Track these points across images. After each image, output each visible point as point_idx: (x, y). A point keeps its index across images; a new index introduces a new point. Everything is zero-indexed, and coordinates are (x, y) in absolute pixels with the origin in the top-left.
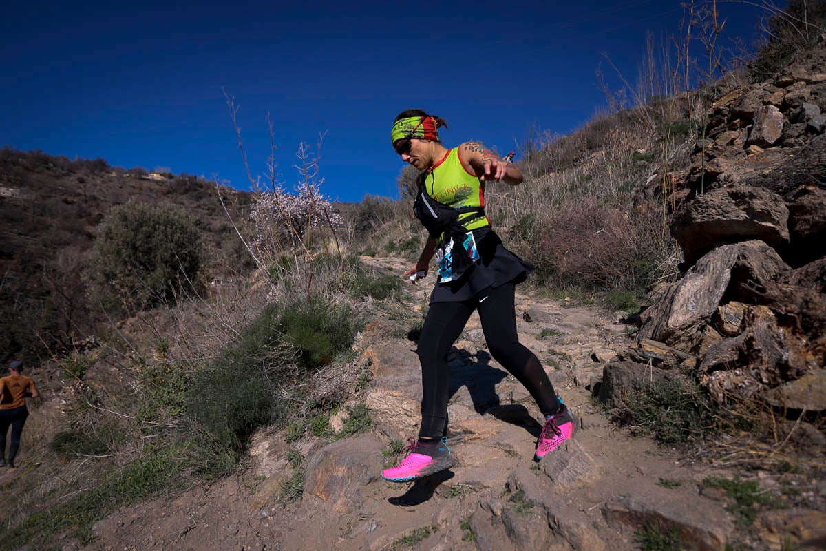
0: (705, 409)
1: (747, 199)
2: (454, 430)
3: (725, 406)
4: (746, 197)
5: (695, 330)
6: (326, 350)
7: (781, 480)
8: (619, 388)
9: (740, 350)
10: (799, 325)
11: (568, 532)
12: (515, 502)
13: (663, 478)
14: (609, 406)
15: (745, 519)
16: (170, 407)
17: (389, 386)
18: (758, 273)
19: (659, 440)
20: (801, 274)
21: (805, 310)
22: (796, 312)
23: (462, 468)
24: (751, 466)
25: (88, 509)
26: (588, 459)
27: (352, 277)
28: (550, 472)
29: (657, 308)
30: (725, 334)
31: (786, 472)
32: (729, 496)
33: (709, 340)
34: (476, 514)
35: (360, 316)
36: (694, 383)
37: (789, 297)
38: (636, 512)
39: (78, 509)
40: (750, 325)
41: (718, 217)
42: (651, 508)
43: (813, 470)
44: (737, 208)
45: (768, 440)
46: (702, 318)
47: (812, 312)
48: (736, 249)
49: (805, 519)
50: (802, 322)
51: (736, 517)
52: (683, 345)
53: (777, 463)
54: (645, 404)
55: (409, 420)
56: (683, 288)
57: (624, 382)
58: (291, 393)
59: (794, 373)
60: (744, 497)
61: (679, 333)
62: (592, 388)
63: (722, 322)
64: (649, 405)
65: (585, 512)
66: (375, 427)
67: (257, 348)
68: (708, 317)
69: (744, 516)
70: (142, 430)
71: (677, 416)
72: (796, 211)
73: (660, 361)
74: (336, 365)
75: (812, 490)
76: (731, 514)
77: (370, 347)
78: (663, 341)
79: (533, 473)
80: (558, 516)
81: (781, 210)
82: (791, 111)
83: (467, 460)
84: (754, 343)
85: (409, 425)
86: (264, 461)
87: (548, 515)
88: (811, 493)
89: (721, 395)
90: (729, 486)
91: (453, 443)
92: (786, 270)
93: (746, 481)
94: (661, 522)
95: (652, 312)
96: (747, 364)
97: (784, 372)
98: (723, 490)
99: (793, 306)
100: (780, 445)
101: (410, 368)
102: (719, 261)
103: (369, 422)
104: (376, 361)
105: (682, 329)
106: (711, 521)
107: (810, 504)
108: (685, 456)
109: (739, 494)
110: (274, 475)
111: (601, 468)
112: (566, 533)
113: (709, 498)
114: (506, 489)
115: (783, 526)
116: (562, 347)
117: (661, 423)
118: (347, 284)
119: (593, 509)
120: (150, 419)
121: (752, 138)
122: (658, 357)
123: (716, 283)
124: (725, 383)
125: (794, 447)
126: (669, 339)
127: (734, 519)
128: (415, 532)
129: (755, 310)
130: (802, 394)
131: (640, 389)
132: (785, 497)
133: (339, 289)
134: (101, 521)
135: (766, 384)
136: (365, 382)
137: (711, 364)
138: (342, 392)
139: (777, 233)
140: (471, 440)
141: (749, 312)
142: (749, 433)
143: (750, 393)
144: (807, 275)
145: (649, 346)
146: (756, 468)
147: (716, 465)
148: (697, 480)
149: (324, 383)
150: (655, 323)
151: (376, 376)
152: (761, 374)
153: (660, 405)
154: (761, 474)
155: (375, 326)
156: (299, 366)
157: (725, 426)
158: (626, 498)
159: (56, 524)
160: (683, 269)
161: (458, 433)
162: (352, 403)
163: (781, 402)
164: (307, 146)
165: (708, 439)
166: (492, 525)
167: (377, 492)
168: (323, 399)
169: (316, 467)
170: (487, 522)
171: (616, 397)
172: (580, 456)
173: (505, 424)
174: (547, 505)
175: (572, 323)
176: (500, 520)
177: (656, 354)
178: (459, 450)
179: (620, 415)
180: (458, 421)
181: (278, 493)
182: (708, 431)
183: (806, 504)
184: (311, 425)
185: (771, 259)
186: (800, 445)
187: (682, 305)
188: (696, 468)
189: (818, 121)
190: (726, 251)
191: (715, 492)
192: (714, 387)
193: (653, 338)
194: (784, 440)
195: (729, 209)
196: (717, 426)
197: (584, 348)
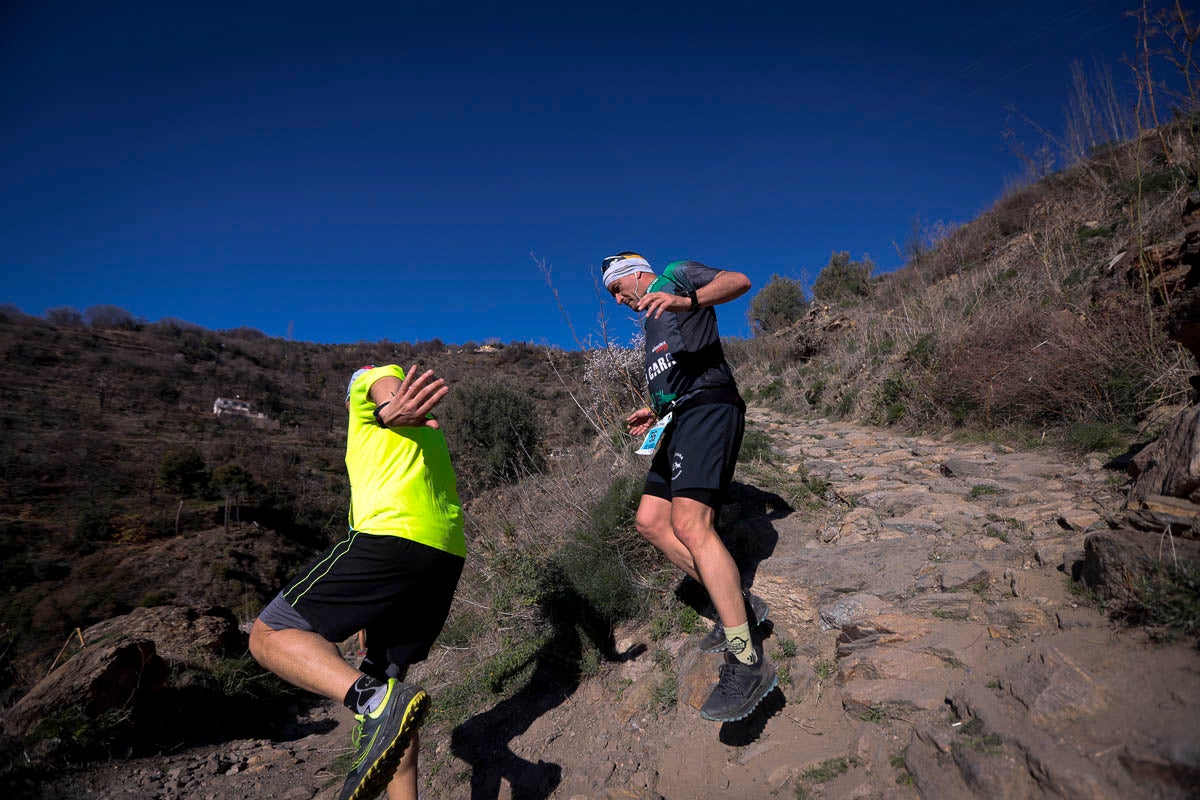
2: (864, 628)
8: (1117, 570)
11: (1065, 786)
12: (969, 734)
14: (1102, 596)
16: (523, 596)
17: (768, 572)
23: (882, 681)
26: (1081, 676)
28: (1021, 693)
29: (1164, 446)
34: (912, 747)
38: (1186, 768)
54: (1168, 594)
55: (801, 614)
57: (1126, 560)
58: (652, 581)
62: (1070, 571)
64: (1177, 597)
65: (1090, 759)
67: (609, 530)
70: (498, 622)
73: (1186, 527)
78: (1184, 497)
79: (992, 693)
80: (1045, 762)
83: (888, 671)
85: (801, 621)
87: (1028, 758)
91: (864, 645)
95: (1154, 454)
101: (793, 547)
110: (641, 680)
111: (1107, 691)
112: (1062, 788)
114: (953, 715)
116: (1007, 510)
119: (1104, 755)
120: (505, 610)
122: (1181, 521)
126: (1195, 493)
128: (825, 763)
131: (1155, 571)
140: (890, 642)
145: (1160, 506)
150: (1165, 470)
158: (1163, 742)
161: (871, 633)
166: (939, 765)
169: (690, 671)
170: (930, 760)
171: (1112, 581)
172: (1068, 673)
173: (937, 620)
174: (1023, 744)
175: (1017, 475)
176: (951, 759)
177: (1177, 518)
178: (875, 656)
179: (1126, 609)
180: (866, 617)
181: (648, 701)
184: (677, 619)
193: (1165, 493)
197: (1044, 510)
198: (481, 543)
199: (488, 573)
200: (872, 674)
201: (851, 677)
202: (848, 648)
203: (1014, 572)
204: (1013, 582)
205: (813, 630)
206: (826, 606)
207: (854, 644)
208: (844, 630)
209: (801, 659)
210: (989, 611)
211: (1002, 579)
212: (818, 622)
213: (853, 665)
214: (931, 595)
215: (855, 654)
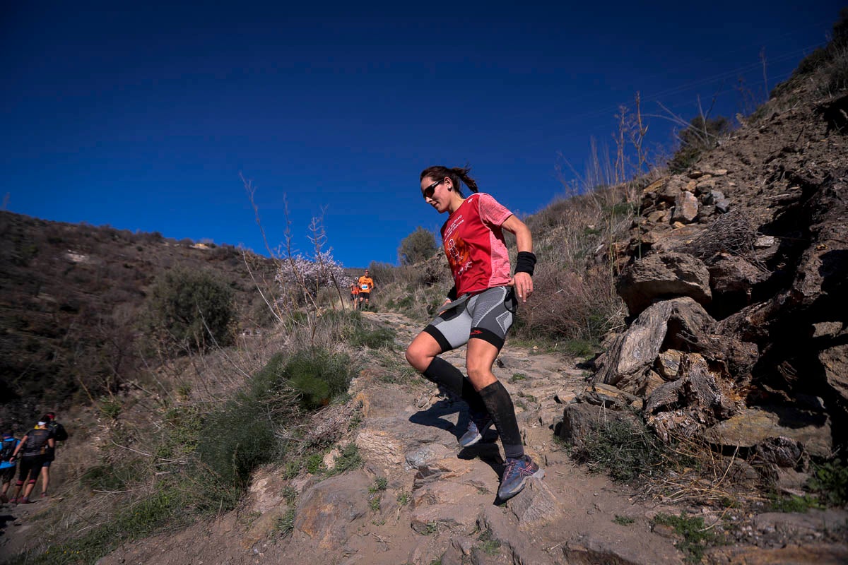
0: (653, 447)
1: (676, 263)
2: (432, 468)
3: (670, 444)
4: (675, 261)
5: (640, 374)
6: (324, 394)
7: (723, 515)
8: (578, 428)
10: (727, 370)
12: (483, 541)
13: (618, 515)
14: (569, 444)
15: (694, 556)
16: (185, 445)
17: (376, 428)
18: (689, 325)
19: (614, 476)
20: (724, 325)
21: (730, 357)
22: (724, 358)
23: (438, 505)
24: (696, 502)
25: (95, 545)
26: (550, 496)
27: (352, 329)
28: (516, 510)
29: (608, 355)
30: (667, 379)
31: (727, 507)
32: (678, 533)
33: (652, 383)
34: (447, 554)
35: (357, 364)
36: (642, 423)
37: (717, 346)
38: (594, 552)
39: (86, 544)
40: (686, 370)
41: (653, 278)
42: (608, 549)
43: (749, 504)
44: (668, 270)
45: (708, 476)
46: (646, 364)
47: (736, 359)
48: (670, 305)
49: (746, 555)
50: (729, 368)
51: (686, 555)
52: (631, 388)
53: (717, 499)
54: (600, 443)
55: (393, 458)
56: (629, 338)
57: (582, 422)
58: (291, 433)
59: (726, 413)
60: (692, 533)
61: (628, 377)
62: (554, 428)
63: (663, 367)
64: (604, 445)
65: (548, 552)
66: (364, 465)
67: (263, 392)
68: (651, 363)
69: (692, 553)
70: (157, 467)
71: (628, 454)
72: (715, 273)
73: (613, 403)
74: (332, 406)
75: (750, 524)
76: (681, 552)
77: (362, 391)
78: (614, 384)
79: (501, 511)
80: (523, 557)
81: (703, 272)
82: (702, 196)
83: (443, 498)
84: (691, 386)
85: (393, 463)
86: (262, 497)
87: (513, 555)
88: (750, 528)
89: (666, 434)
90: (677, 522)
91: (431, 480)
92: (708, 321)
93: (693, 517)
94: (618, 562)
95: (604, 359)
96: (687, 406)
97: (718, 413)
98: (673, 527)
99: (721, 354)
100: (719, 481)
101: (397, 410)
102: (658, 315)
103: (358, 460)
104: (367, 403)
105: (630, 374)
106: (662, 560)
107: (750, 539)
108: (636, 492)
109: (687, 531)
110: (269, 512)
111: (563, 505)
113: (660, 535)
114: (477, 527)
116: (529, 390)
117: (615, 461)
118: (347, 337)
119: (555, 549)
120: (165, 456)
121: (675, 216)
122: (610, 399)
123: (656, 333)
124: (668, 423)
125: (731, 482)
126: (619, 383)
127: (684, 557)
129: (690, 357)
130: (734, 431)
131: (595, 429)
132: (727, 533)
133: (341, 340)
134: (104, 558)
135: (703, 423)
136: (357, 423)
137: (656, 406)
138: (336, 432)
139: (701, 291)
140: (447, 477)
141: (685, 359)
142: (692, 469)
143: (691, 432)
144: (729, 326)
145: (602, 389)
146: (699, 504)
147: (664, 501)
148: (649, 517)
149: (320, 424)
150: (607, 368)
151: (366, 417)
152: (699, 415)
153: (613, 444)
154: (705, 510)
155: (368, 372)
156: (301, 408)
157: (671, 464)
158: (586, 537)
159: (64, 559)
160: (629, 321)
161: (436, 471)
162: (344, 443)
163: (718, 440)
164: (318, 221)
165: (657, 475)
166: (462, 564)
167: (362, 528)
168: (318, 438)
169: (306, 504)
170: (456, 562)
171: (576, 436)
172: (543, 495)
174: (512, 545)
175: (539, 369)
176: (470, 560)
177: (607, 397)
178: (436, 487)
179: (579, 453)
180: (436, 459)
181: (271, 529)
182: (656, 468)
183: (746, 540)
184: (306, 462)
185: (699, 313)
186: (736, 480)
187: (629, 353)
188: (647, 505)
189: (723, 204)
190: (662, 307)
191: (665, 529)
192: (660, 427)
193: (605, 382)
194: (723, 475)
195: (662, 272)
196: (664, 464)
197: (548, 391)
198: (155, 399)
199: (158, 425)
200: (433, 500)
201: (419, 504)
202: (421, 483)
203: (526, 429)
205: (400, 469)
206: (411, 452)
207: (425, 479)
208: (420, 470)
209: (389, 491)
212: (405, 464)
213: (421, 495)
215: (424, 486)
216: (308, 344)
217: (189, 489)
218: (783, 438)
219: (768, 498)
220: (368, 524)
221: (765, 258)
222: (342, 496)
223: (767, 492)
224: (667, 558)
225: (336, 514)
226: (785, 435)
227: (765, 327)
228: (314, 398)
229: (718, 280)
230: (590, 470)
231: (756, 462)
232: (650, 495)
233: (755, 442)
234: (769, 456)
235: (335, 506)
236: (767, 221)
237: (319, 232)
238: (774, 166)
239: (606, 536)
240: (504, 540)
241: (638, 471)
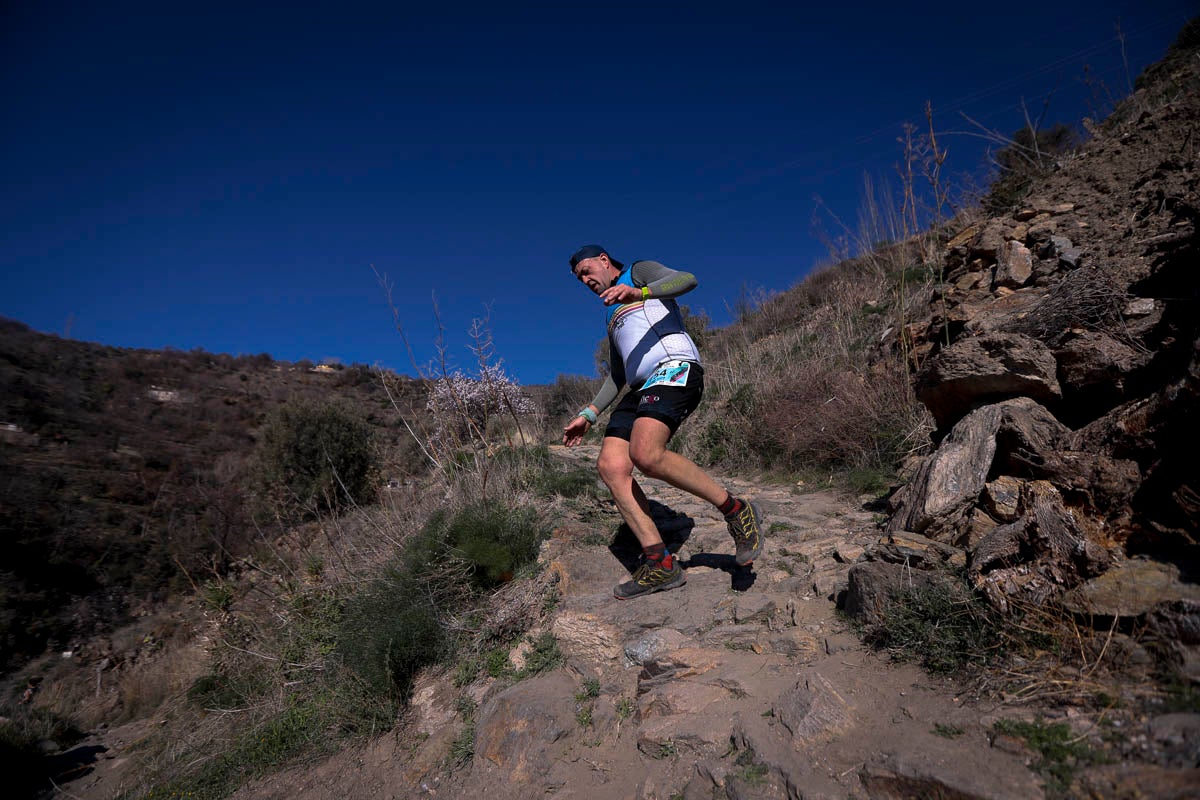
0: (985, 622)
1: (1003, 349)
2: (663, 664)
3: (1011, 617)
4: (1002, 346)
5: (959, 515)
6: (505, 566)
7: (1100, 720)
8: (870, 598)
9: (1020, 539)
10: (1092, 503)
12: (743, 765)
13: (939, 723)
14: (860, 622)
15: (1059, 782)
16: (320, 644)
17: (580, 609)
18: (1029, 438)
19: (929, 667)
20: (1083, 436)
21: (1097, 483)
22: (1086, 486)
23: (674, 716)
24: (1056, 700)
25: (212, 783)
26: (836, 699)
27: (537, 471)
28: (788, 720)
29: (909, 489)
30: (1001, 520)
31: (1105, 706)
32: (1031, 747)
33: (978, 526)
34: (691, 785)
35: (547, 520)
36: (967, 587)
37: (1075, 468)
38: (907, 779)
39: (199, 783)
40: (1029, 506)
41: (970, 372)
42: (926, 772)
43: (1140, 701)
44: (992, 360)
45: (1074, 661)
46: (967, 500)
47: (1106, 485)
48: (998, 411)
49: (1140, 779)
50: (1095, 499)
51: (1046, 780)
52: (947, 535)
53: (1090, 695)
54: (905, 618)
55: (607, 651)
56: (938, 463)
57: (877, 589)
58: (463, 622)
59: (1095, 568)
60: (1053, 748)
61: (940, 520)
62: (836, 599)
63: (994, 503)
64: (911, 621)
65: (837, 780)
66: (566, 663)
67: (421, 566)
68: (974, 498)
69: (1055, 777)
70: (285, 675)
71: (949, 633)
72: (1064, 359)
73: (920, 559)
74: (517, 584)
75: (1142, 732)
76: (1038, 775)
77: (557, 559)
78: (920, 531)
79: (766, 722)
80: (801, 787)
81: (1046, 359)
82: (1038, 246)
83: (680, 706)
84: (1038, 529)
85: (607, 659)
86: (428, 712)
87: (787, 784)
88: (1143, 738)
89: (1004, 602)
90: (1030, 732)
91: (662, 680)
92: (1058, 431)
93: (1053, 724)
94: (942, 792)
95: (902, 496)
96: (1033, 559)
97: (1082, 567)
98: (1023, 739)
99: (1082, 479)
100: (1091, 668)
101: (608, 582)
102: (980, 426)
103: (558, 656)
104: (566, 576)
105: (944, 516)
106: (1010, 788)
107: (1145, 755)
108: (964, 688)
109: (1045, 744)
110: (439, 733)
111: (855, 711)
113: (1005, 751)
114: (732, 746)
115: (1112, 791)
116: (796, 545)
117: (930, 644)
118: (532, 481)
119: (848, 775)
120: (295, 661)
121: (998, 279)
122: (917, 554)
123: (980, 453)
124: (1007, 586)
125: (1110, 670)
126: (928, 530)
127: (1043, 783)
129: (1033, 487)
130: (1109, 593)
131: (897, 598)
132: (1108, 746)
133: (523, 487)
135: (1061, 583)
136: (553, 604)
137: (986, 561)
138: (524, 618)
139: (1046, 387)
140: (685, 676)
141: (1027, 489)
142: (1047, 652)
143: (1042, 598)
144: (1091, 437)
145: (903, 540)
146: (1062, 704)
147: (1008, 701)
148: (986, 725)
149: (502, 607)
150: (909, 509)
151: (565, 595)
152: (1053, 572)
153: (926, 619)
154: (1072, 712)
155: (564, 531)
156: (474, 587)
157: (1014, 646)
158: (893, 757)
160: (937, 439)
161: (669, 668)
162: (536, 632)
163: (1085, 608)
164: (481, 323)
165: (994, 663)
167: (568, 752)
168: (501, 627)
169: (490, 720)
170: (706, 796)
171: (868, 609)
172: (826, 696)
173: (728, 652)
174: (785, 771)
175: (807, 513)
176: (724, 793)
177: (913, 551)
178: (670, 691)
179: (874, 633)
180: (666, 652)
181: (443, 757)
182: (992, 652)
183: (1138, 756)
184: (485, 662)
185: (1044, 420)
186: (1117, 667)
187: (940, 486)
188: (983, 707)
189: (1071, 255)
190: (987, 414)
191: (1012, 742)
192: (994, 592)
193: (907, 529)
194: (1096, 660)
195: (983, 362)
196: (1004, 646)
197: (824, 545)
198: (277, 582)
199: (283, 617)
200: (666, 710)
201: (647, 715)
202: (649, 685)
203: (795, 602)
204: (793, 612)
205: (617, 667)
206: (631, 643)
207: (653, 680)
208: (645, 667)
209: (604, 698)
210: (773, 640)
211: (785, 610)
212: (623, 659)
213: (650, 702)
214: (726, 628)
215: (653, 690)
216: (478, 496)
217: (329, 704)
218: (1188, 601)
219: (1169, 692)
220: (578, 746)
221: (1141, 332)
222: (538, 708)
223: (1168, 682)
224: (1016, 785)
225: (532, 733)
226: (1190, 597)
227: (1148, 435)
228: (492, 571)
229: (1070, 370)
230: (893, 658)
231: (1146, 638)
232: (985, 692)
233: (1144, 608)
234: (1166, 629)
235: (531, 721)
236: (1141, 276)
237: (484, 338)
238: (1148, 193)
239: (922, 754)
240: (772, 765)
241: (966, 657)
